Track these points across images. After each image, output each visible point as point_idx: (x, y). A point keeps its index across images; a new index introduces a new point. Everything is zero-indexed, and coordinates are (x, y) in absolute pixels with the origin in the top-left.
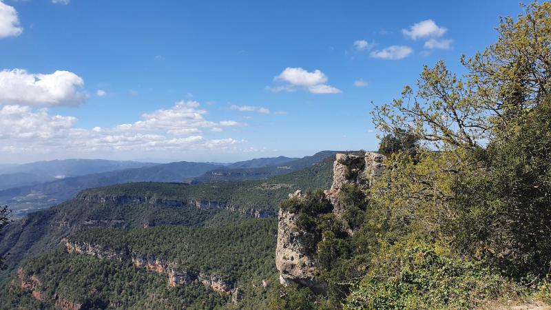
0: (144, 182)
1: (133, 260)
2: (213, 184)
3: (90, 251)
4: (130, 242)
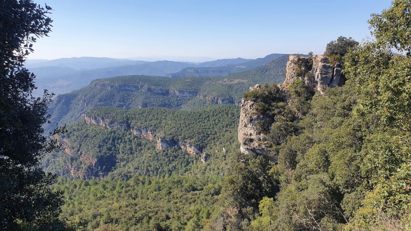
0: (138, 76)
1: (132, 130)
2: (187, 78)
3: (102, 123)
4: (129, 118)
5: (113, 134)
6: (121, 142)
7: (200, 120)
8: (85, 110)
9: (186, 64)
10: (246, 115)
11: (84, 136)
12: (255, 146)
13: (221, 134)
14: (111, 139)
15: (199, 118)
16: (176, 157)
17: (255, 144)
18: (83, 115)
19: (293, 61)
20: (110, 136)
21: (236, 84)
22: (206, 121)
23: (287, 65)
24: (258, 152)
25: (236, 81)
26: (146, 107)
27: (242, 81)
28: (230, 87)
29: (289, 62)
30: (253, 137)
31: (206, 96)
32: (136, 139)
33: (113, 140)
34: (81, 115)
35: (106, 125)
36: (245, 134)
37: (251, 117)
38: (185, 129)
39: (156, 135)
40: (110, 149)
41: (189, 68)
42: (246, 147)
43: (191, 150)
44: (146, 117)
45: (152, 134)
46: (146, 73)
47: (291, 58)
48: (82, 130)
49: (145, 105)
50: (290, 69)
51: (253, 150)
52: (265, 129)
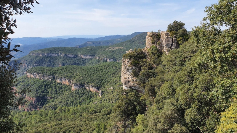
1: (56, 80)
2: (88, 48)
3: (37, 77)
4: (54, 72)
5: (44, 82)
6: (50, 87)
7: (97, 71)
8: (26, 69)
9: (87, 39)
10: (125, 67)
11: (27, 85)
12: (131, 85)
13: (110, 79)
14: (44, 86)
15: (96, 71)
16: (84, 94)
17: (131, 84)
18: (26, 72)
19: (149, 36)
20: (43, 84)
21: (117, 49)
22: (101, 72)
23: (147, 38)
24: (133, 88)
25: (117, 48)
26: (64, 65)
27: (120, 48)
28: (114, 51)
29: (147, 36)
30: (130, 79)
31: (100, 57)
32: (59, 85)
33: (45, 86)
34: (24, 72)
35: (40, 77)
36: (125, 78)
37: (128, 68)
38: (88, 77)
39: (71, 82)
40: (43, 92)
41: (89, 42)
42: (126, 85)
43: (93, 90)
44: (64, 72)
45: (68, 81)
46: (63, 45)
47: (148, 34)
48: (25, 81)
49: (63, 64)
50: (148, 40)
51: (130, 87)
52: (136, 75)
